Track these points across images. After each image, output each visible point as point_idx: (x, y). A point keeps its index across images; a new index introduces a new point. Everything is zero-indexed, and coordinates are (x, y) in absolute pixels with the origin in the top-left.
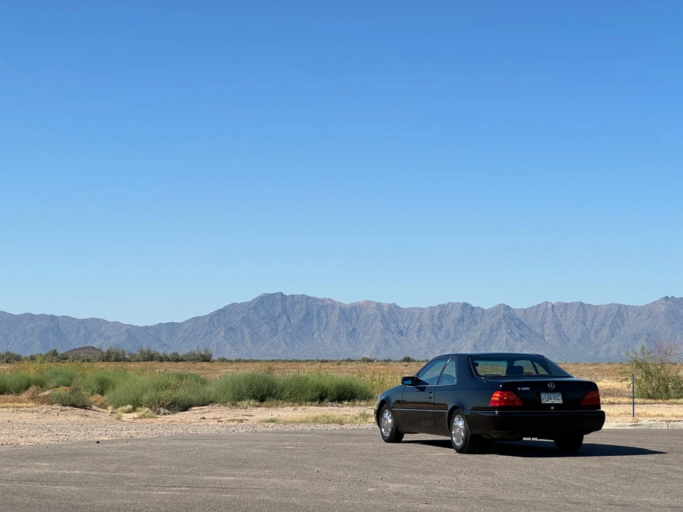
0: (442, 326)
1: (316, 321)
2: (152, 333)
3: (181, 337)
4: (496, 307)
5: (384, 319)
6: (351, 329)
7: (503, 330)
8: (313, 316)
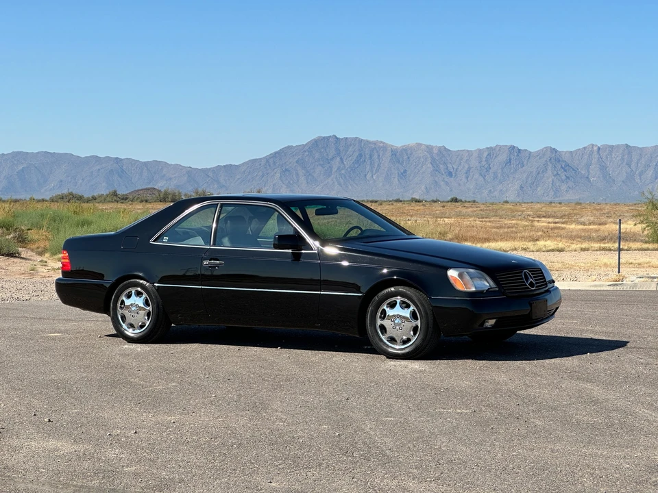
0: (490, 168)
1: (369, 163)
2: (211, 174)
3: (239, 179)
4: (542, 150)
5: (433, 161)
6: (402, 171)
7: (549, 172)
8: (365, 158)
